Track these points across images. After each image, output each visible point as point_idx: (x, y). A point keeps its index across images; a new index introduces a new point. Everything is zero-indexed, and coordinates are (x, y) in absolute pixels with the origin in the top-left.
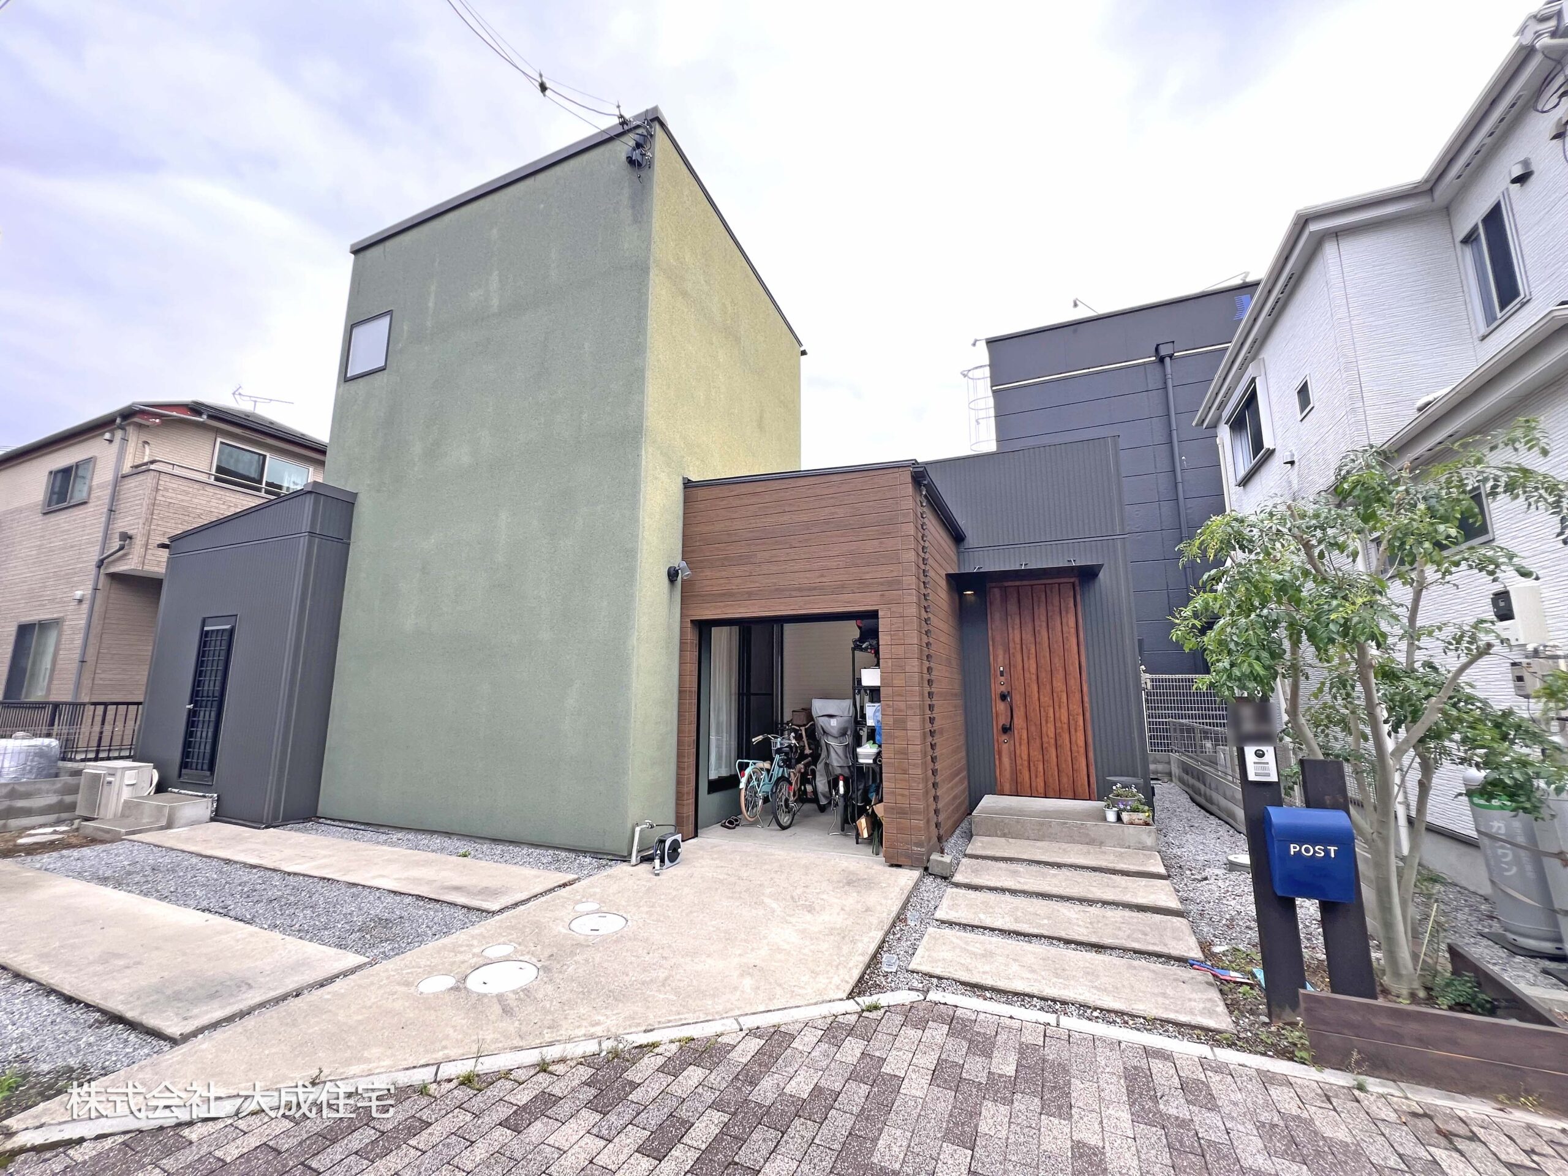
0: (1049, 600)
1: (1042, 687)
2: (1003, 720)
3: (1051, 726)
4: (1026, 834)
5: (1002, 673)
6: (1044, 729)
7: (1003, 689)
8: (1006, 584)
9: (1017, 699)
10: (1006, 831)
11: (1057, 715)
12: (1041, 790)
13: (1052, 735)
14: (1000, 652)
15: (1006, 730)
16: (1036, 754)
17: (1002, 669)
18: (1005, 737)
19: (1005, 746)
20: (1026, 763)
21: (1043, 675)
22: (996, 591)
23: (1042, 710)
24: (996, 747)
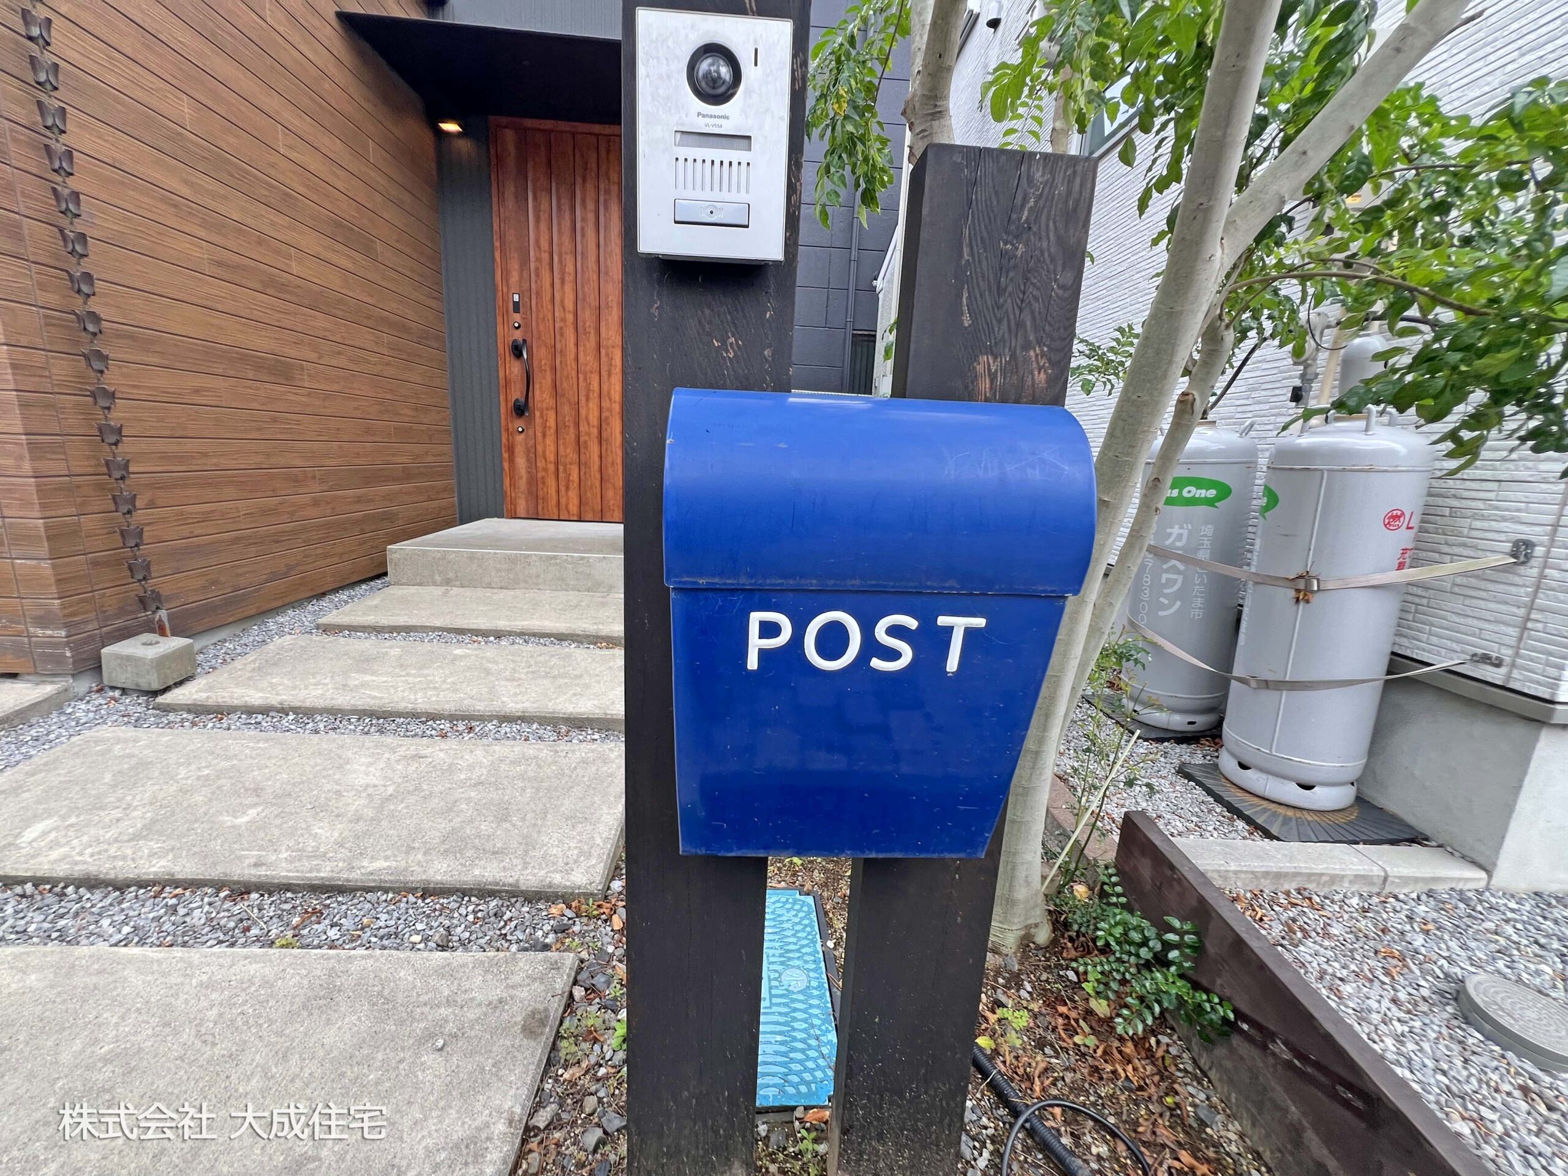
0: (603, 169)
1: (582, 337)
2: (517, 393)
3: (593, 405)
4: (486, 579)
5: (517, 307)
6: (583, 412)
7: (518, 335)
8: (529, 123)
9: (541, 356)
10: (451, 575)
11: (605, 387)
12: (574, 509)
13: (594, 421)
14: (514, 265)
15: (520, 410)
16: (569, 453)
17: (516, 298)
18: (519, 424)
19: (520, 438)
20: (551, 467)
21: (587, 317)
22: (509, 136)
23: (581, 377)
24: (504, 440)
